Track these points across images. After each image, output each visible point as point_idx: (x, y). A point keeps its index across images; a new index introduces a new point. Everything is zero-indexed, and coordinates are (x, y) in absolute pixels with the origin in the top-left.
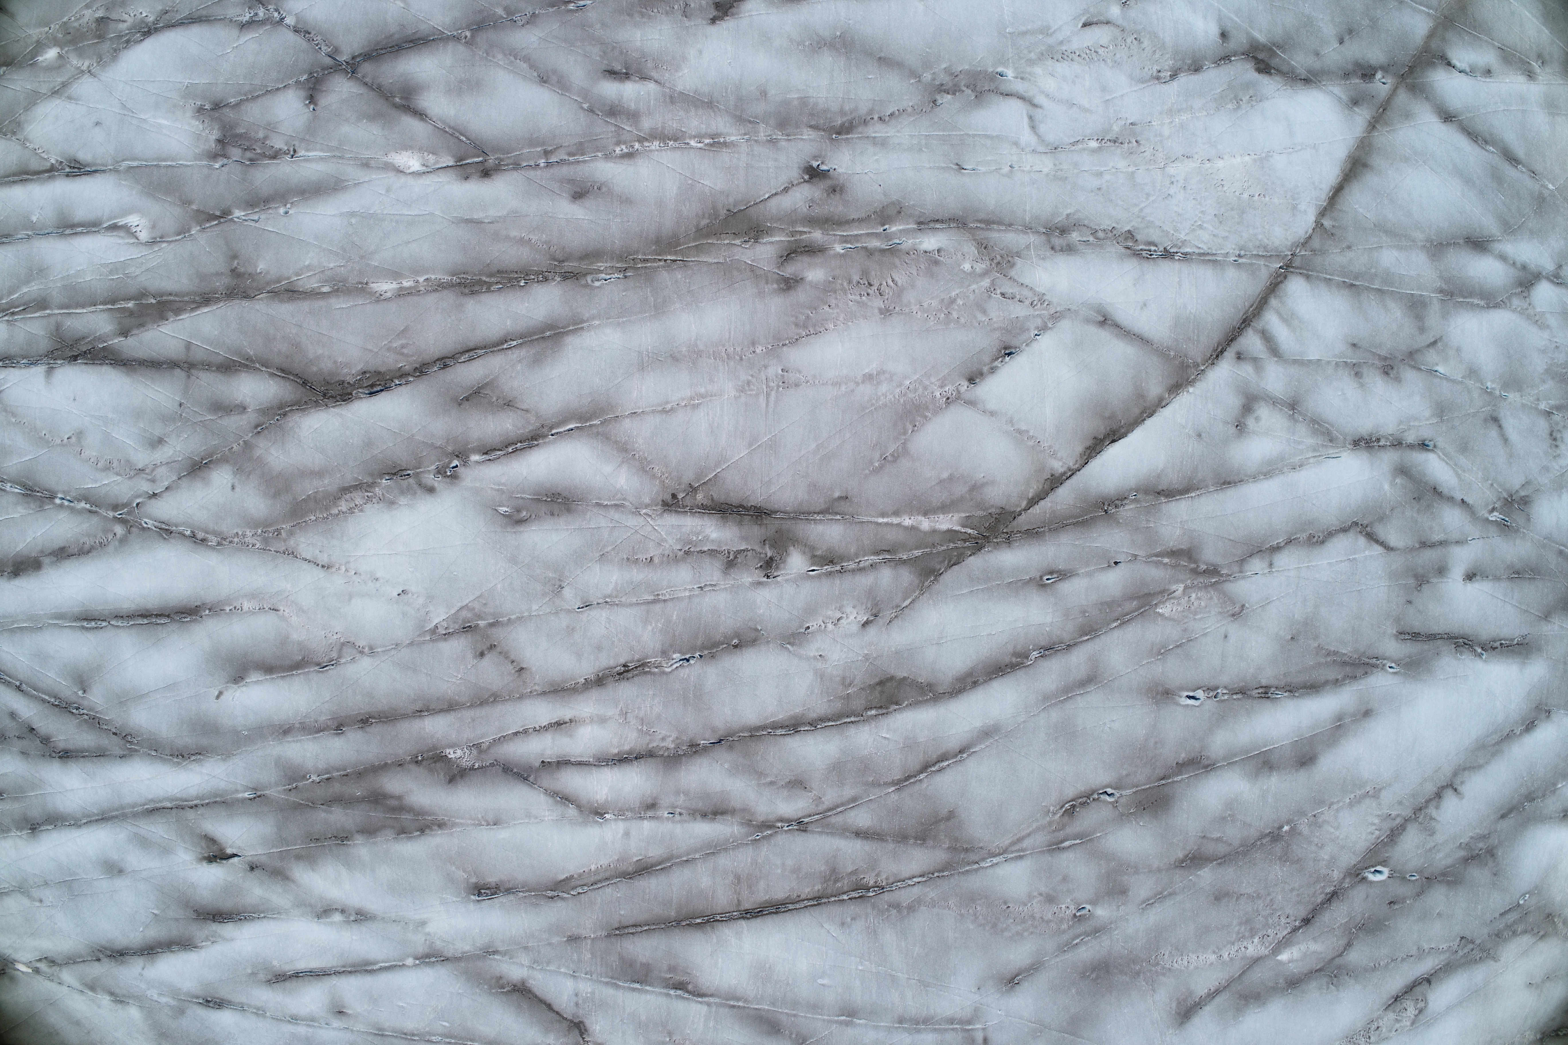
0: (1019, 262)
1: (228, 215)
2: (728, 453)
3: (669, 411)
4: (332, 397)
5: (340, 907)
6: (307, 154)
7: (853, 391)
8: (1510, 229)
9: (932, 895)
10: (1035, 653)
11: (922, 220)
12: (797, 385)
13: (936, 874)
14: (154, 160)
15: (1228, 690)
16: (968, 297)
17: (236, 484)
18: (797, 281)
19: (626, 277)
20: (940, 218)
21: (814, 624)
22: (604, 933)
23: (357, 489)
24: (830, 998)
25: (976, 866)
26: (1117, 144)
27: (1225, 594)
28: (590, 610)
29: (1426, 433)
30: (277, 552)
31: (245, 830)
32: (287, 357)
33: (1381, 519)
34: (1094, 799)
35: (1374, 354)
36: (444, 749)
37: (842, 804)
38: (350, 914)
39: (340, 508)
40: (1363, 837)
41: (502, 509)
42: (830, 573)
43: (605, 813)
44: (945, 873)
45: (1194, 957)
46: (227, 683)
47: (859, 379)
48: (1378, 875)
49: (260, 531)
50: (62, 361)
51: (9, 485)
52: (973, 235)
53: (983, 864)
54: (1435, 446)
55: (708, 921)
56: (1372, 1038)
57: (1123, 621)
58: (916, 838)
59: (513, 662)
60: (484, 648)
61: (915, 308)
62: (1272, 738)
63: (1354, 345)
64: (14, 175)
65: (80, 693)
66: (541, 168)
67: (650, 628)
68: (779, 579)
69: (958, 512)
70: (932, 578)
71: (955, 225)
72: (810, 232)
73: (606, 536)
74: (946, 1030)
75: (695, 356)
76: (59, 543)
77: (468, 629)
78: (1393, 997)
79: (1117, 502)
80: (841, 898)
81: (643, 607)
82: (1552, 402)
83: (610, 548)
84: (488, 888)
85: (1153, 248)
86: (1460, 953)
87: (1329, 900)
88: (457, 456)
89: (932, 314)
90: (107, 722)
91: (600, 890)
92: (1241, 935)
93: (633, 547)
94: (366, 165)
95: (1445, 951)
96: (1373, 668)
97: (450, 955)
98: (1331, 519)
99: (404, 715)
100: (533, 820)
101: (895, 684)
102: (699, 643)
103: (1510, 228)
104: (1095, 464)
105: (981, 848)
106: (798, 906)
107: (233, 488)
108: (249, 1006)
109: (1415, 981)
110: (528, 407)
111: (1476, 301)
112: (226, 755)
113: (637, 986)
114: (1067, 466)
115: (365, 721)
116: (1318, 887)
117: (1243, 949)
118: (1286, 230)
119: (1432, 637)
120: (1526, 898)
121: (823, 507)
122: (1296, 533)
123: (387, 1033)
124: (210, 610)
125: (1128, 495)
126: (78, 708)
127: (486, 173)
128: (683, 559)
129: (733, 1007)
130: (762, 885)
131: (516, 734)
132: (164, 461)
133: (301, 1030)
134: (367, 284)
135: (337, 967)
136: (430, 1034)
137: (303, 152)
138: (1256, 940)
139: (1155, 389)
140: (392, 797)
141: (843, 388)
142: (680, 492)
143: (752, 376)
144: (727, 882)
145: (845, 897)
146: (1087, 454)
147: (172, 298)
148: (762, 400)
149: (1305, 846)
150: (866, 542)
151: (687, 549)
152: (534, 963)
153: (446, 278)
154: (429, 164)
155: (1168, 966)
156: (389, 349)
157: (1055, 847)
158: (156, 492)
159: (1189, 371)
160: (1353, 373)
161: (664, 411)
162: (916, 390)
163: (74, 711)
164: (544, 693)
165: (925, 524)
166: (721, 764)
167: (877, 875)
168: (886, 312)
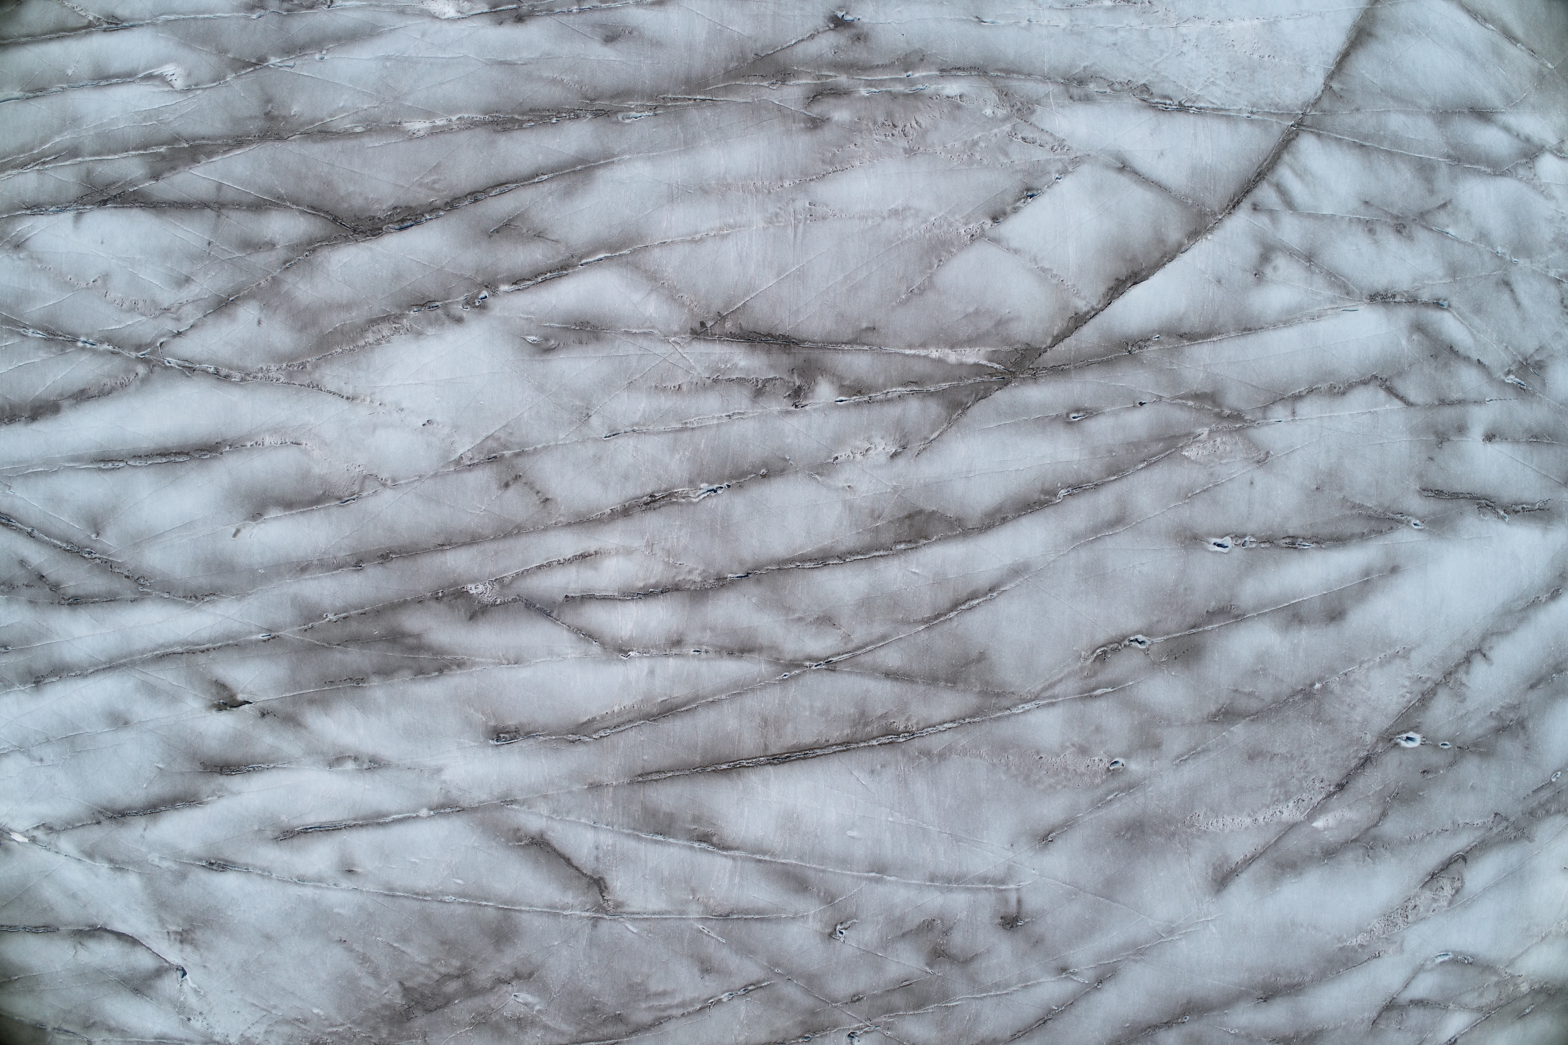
0: (1039, 109)
1: (263, 62)
2: (757, 282)
3: (697, 241)
4: (362, 232)
5: (353, 755)
6: (344, 3)
7: (879, 225)
8: (1512, 103)
9: (963, 742)
10: (1063, 491)
11: (944, 67)
12: (824, 218)
13: (967, 720)
14: (192, 13)
15: (1256, 538)
16: (990, 140)
17: (263, 319)
18: (823, 121)
19: (656, 115)
20: (962, 66)
21: (842, 455)
22: (626, 779)
23: (385, 321)
24: (860, 851)
25: (1007, 712)
26: (1130, 4)
27: (1250, 440)
28: (618, 438)
29: (1440, 292)
30: (301, 385)
31: (257, 673)
32: (318, 195)
33: (1400, 374)
34: (1125, 646)
35: (1386, 212)
36: (465, 584)
37: (872, 643)
38: (363, 762)
39: (367, 340)
40: (1395, 700)
41: (531, 338)
42: (858, 404)
43: (629, 651)
44: (976, 719)
45: (1229, 819)
46: (245, 520)
47: (885, 214)
48: (1410, 742)
49: (285, 365)
50: (91, 207)
51: (31, 330)
52: (994, 83)
53: (1014, 711)
54: (1449, 306)
55: (734, 767)
56: (1410, 917)
57: (1150, 462)
58: (947, 681)
59: (538, 493)
60: (509, 478)
61: (939, 149)
62: (1301, 590)
63: (1366, 203)
64: (51, 32)
65: (93, 536)
66: (574, 14)
67: (677, 456)
68: (807, 408)
69: (985, 346)
70: (960, 411)
71: (976, 73)
72: (835, 76)
73: (634, 364)
74: (979, 889)
75: (724, 189)
76: (79, 385)
77: (493, 459)
78: (1429, 874)
79: (1140, 343)
80: (870, 744)
81: (671, 435)
82: (1561, 271)
83: (638, 376)
84: (508, 732)
85: (1168, 102)
86: (1495, 831)
87: (1362, 765)
88: (487, 287)
89: (955, 155)
90: (120, 565)
91: (623, 733)
92: (1275, 798)
93: (662, 375)
94: (402, 12)
95: (1480, 827)
96: (1398, 524)
97: (465, 805)
98: (1350, 370)
99: (426, 549)
100: (555, 658)
101: (924, 518)
102: (727, 472)
103: (1512, 101)
104: (1118, 305)
105: (1013, 693)
106: (826, 752)
107: (259, 323)
108: (255, 867)
109: (1451, 858)
110: (558, 238)
111: (1483, 168)
112: (241, 594)
113: (660, 838)
114: (1090, 305)
115: (385, 557)
116: (1351, 751)
117: (1278, 813)
118: (1296, 90)
119: (1455, 496)
120: (1558, 776)
121: (851, 337)
122: (1317, 383)
123: (398, 894)
124: (230, 446)
125: (1151, 337)
126: (90, 553)
127: (520, 19)
128: (711, 387)
129: (760, 861)
130: (790, 728)
131: (539, 567)
132: (191, 299)
133: (308, 892)
134: (400, 123)
135: (349, 820)
136: (443, 893)
137: (340, 2)
138: (1291, 804)
139: (1174, 235)
140: (411, 635)
141: (870, 222)
142: (709, 320)
143: (780, 208)
144: (754, 724)
145: (875, 743)
146: (1109, 295)
147: (204, 142)
148: (790, 232)
149: (1337, 706)
150: (894, 373)
151: (715, 377)
152: (553, 812)
153: (479, 117)
154: (464, 11)
155: (1203, 828)
156: (421, 185)
157: (1087, 695)
158: (180, 331)
159: (1207, 219)
160: (1366, 229)
161: (693, 241)
162: (941, 226)
163: (86, 555)
164: (569, 525)
165: (952, 357)
166: (749, 598)
167: (908, 719)
168: (910, 152)
